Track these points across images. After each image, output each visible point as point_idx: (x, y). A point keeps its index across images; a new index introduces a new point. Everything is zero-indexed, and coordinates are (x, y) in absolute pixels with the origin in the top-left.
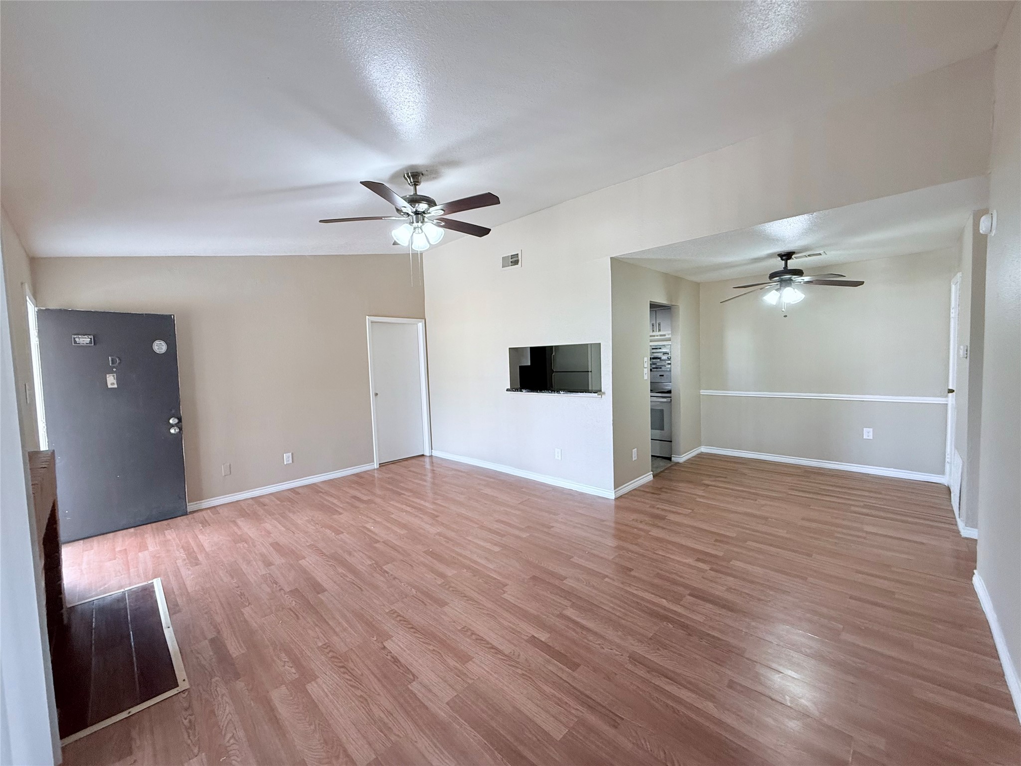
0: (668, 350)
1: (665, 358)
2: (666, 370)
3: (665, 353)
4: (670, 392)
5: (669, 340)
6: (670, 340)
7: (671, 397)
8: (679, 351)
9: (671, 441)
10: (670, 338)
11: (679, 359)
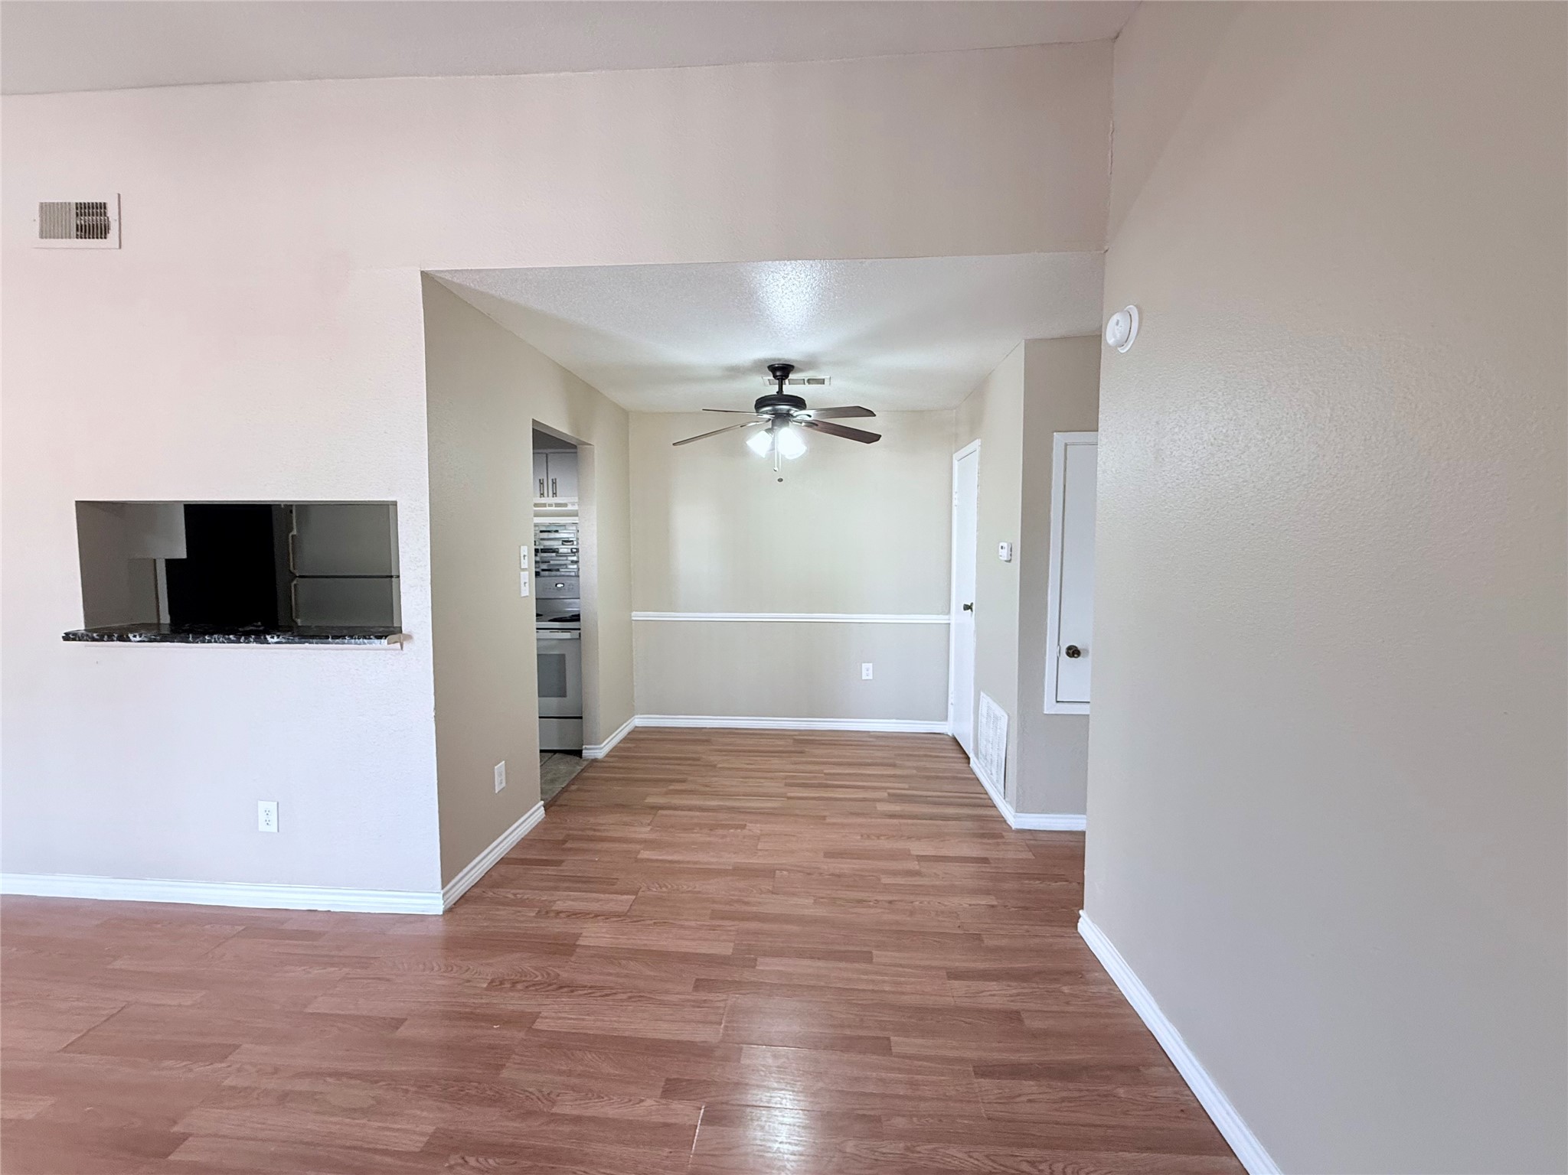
0: (572, 535)
1: (565, 551)
2: (568, 574)
3: (565, 542)
4: (576, 618)
5: (575, 514)
6: (577, 515)
7: (579, 629)
8: (595, 537)
9: (581, 718)
10: (577, 511)
11: (595, 553)
